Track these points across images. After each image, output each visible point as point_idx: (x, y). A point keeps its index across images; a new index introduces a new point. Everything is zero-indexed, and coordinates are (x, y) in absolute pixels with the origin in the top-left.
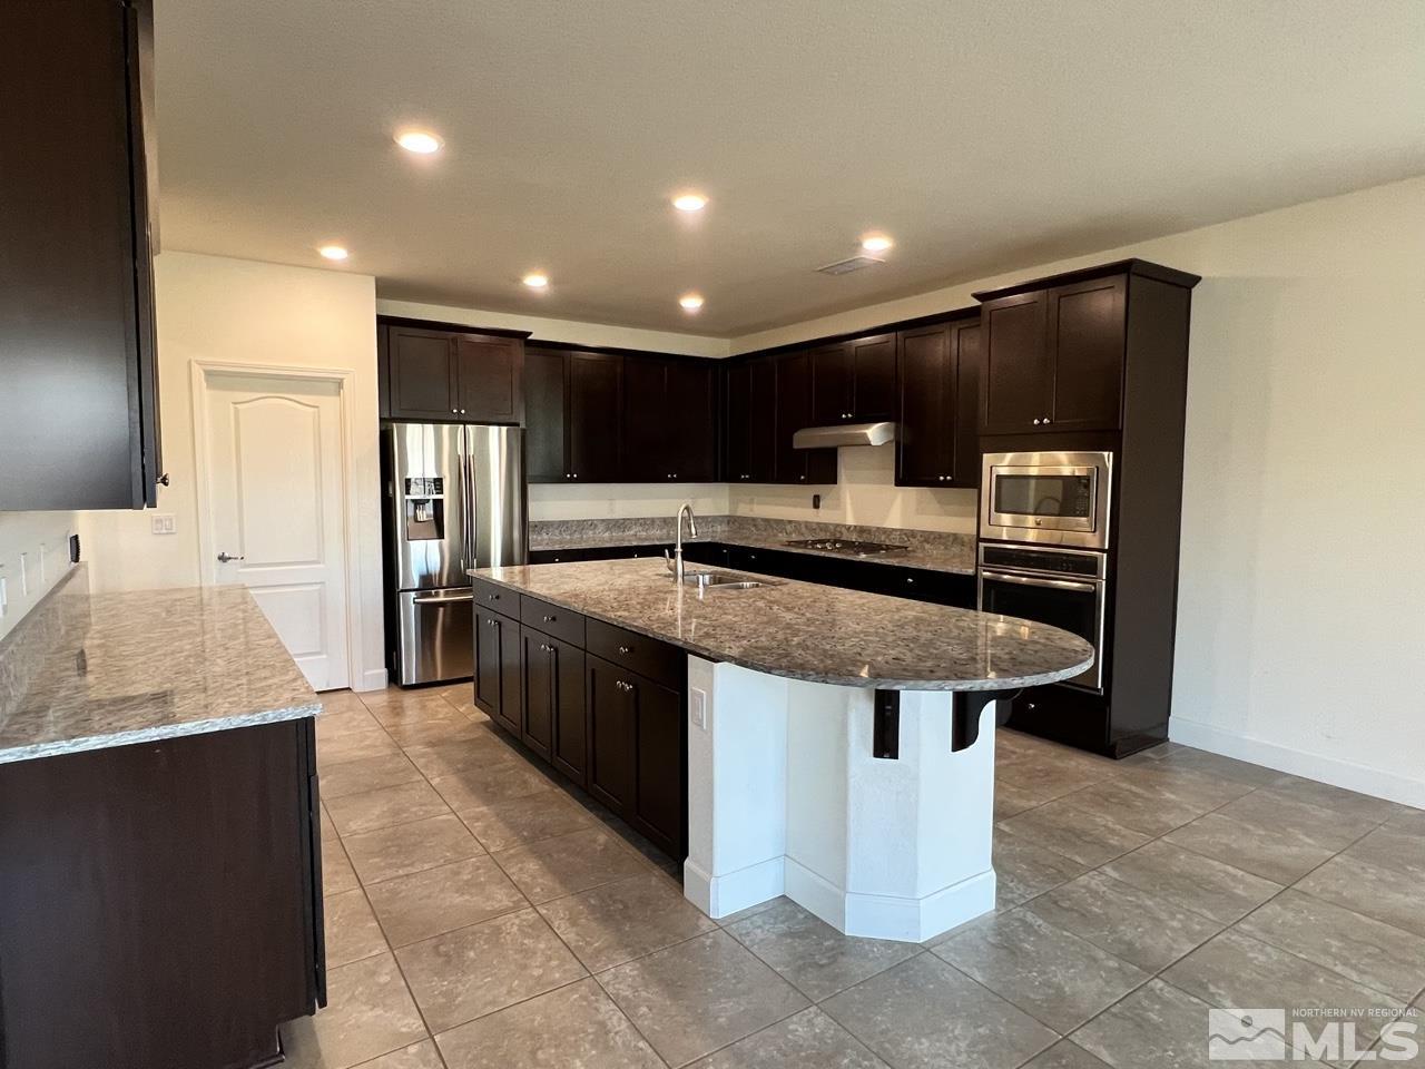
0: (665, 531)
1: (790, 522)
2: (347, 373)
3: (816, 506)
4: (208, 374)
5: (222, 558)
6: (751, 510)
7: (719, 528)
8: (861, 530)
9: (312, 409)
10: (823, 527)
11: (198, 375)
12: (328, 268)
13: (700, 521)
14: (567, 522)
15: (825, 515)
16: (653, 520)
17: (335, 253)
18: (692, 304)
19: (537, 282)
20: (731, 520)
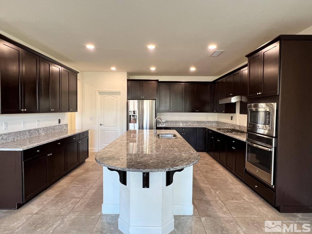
0: (198, 124)
1: (227, 123)
2: (121, 91)
3: (232, 119)
4: (99, 92)
5: (101, 125)
6: (221, 120)
7: (214, 124)
8: (240, 126)
9: (116, 98)
10: (233, 125)
11: (97, 92)
12: (112, 71)
13: (208, 122)
14: (172, 121)
15: (233, 122)
16: (195, 122)
17: (113, 68)
18: (193, 69)
19: (153, 69)
20: (218, 122)
